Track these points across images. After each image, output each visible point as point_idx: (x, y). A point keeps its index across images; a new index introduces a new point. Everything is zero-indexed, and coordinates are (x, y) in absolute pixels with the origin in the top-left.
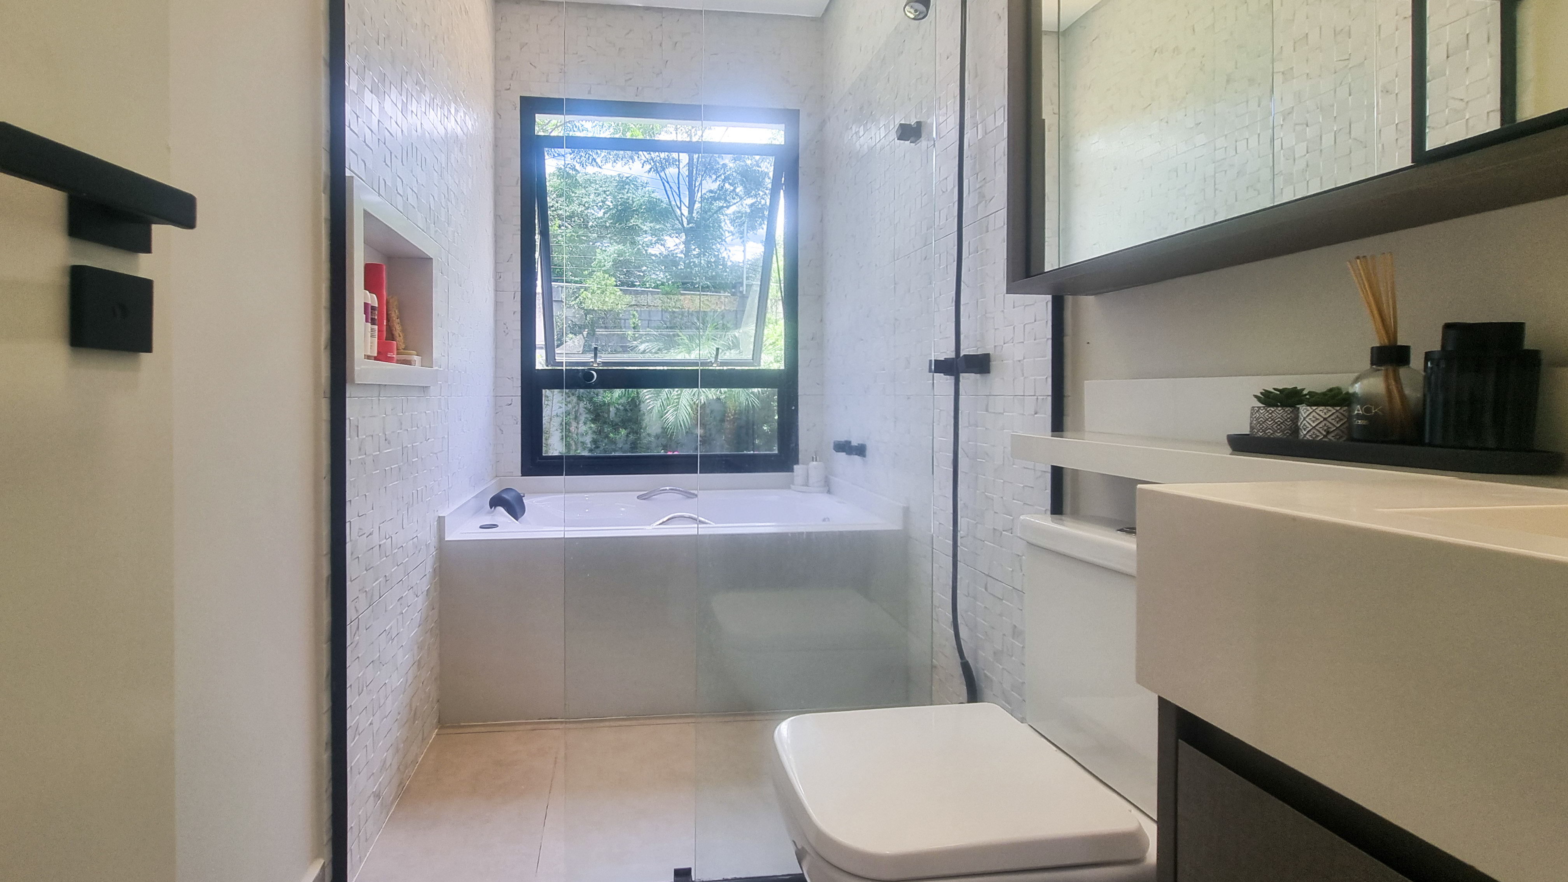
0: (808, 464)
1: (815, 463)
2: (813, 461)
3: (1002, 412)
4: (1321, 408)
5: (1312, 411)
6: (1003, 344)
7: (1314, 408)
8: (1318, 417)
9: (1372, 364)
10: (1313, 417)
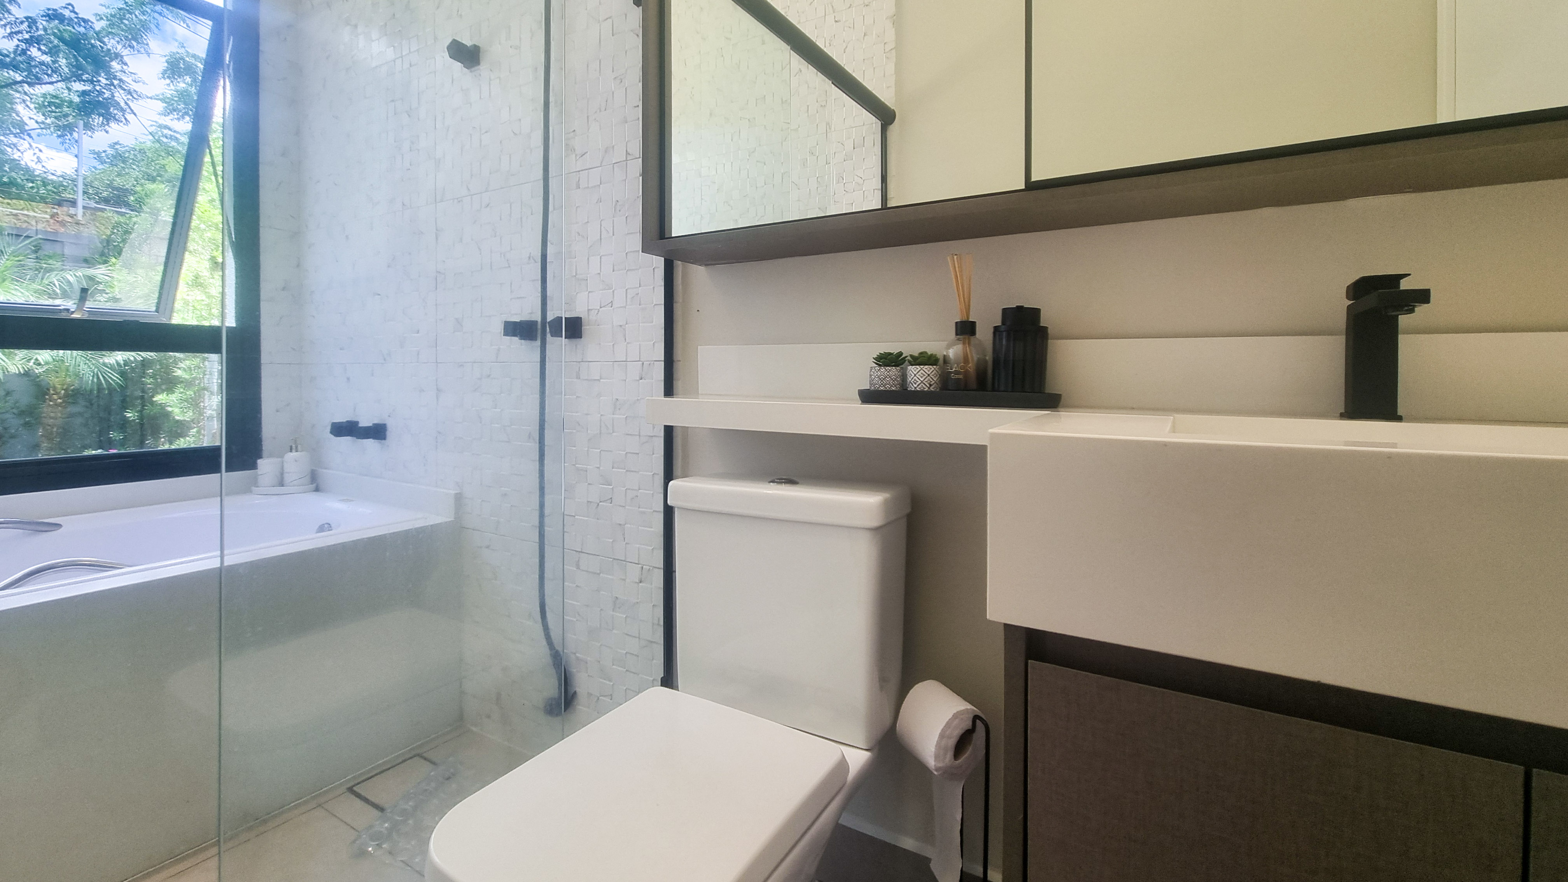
0: (282, 457)
1: (294, 454)
2: (291, 451)
3: (599, 378)
4: (926, 367)
5: (920, 369)
6: (599, 308)
7: (922, 367)
8: (925, 374)
9: (957, 334)
10: (922, 374)
